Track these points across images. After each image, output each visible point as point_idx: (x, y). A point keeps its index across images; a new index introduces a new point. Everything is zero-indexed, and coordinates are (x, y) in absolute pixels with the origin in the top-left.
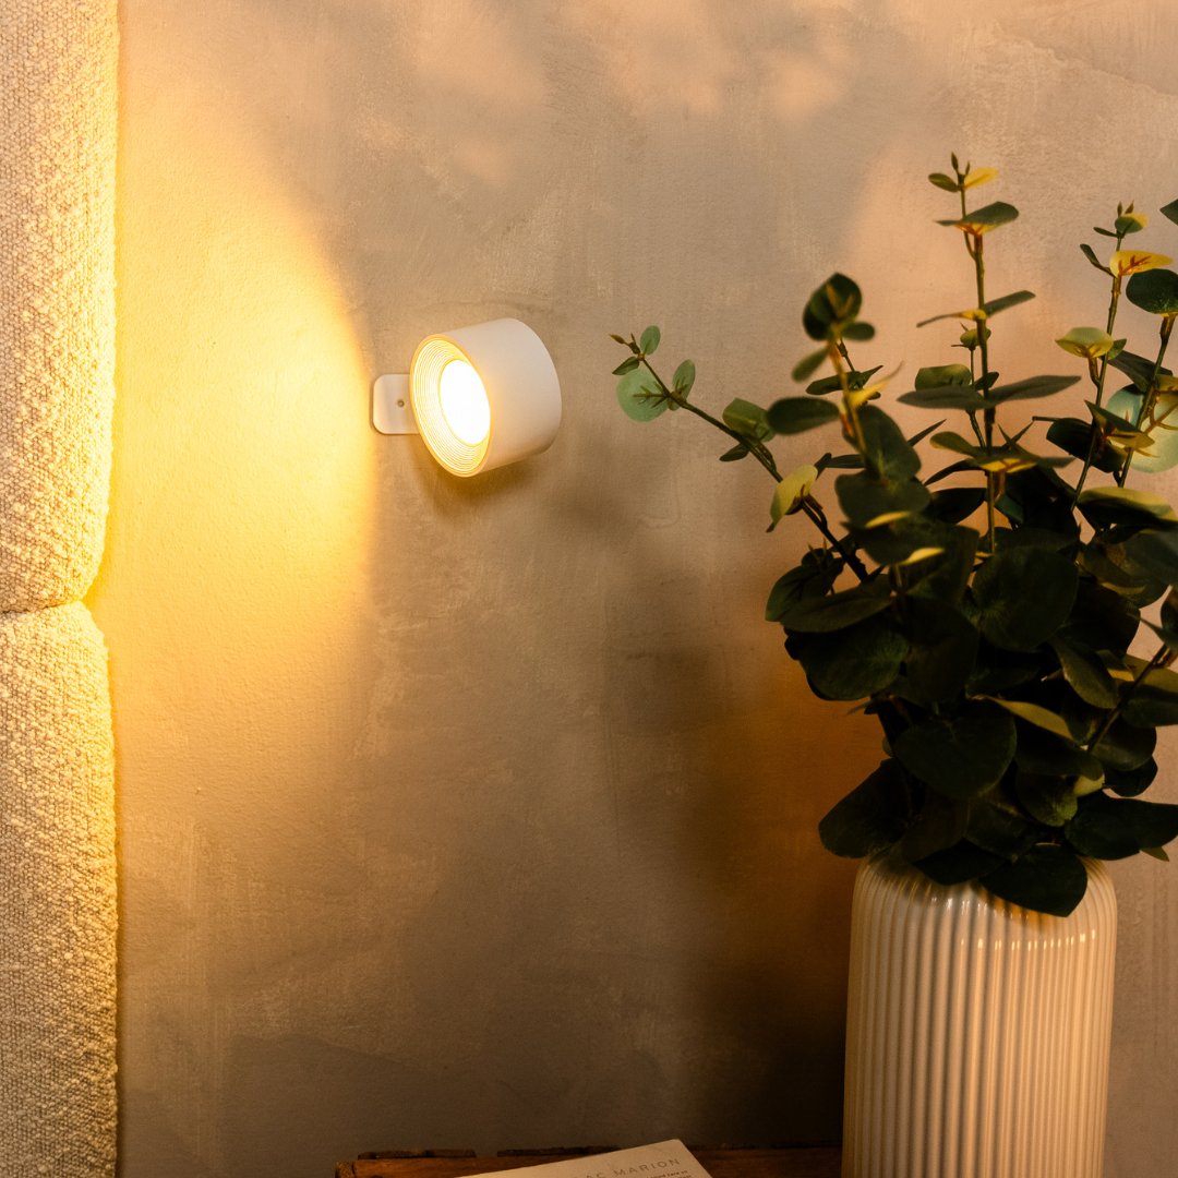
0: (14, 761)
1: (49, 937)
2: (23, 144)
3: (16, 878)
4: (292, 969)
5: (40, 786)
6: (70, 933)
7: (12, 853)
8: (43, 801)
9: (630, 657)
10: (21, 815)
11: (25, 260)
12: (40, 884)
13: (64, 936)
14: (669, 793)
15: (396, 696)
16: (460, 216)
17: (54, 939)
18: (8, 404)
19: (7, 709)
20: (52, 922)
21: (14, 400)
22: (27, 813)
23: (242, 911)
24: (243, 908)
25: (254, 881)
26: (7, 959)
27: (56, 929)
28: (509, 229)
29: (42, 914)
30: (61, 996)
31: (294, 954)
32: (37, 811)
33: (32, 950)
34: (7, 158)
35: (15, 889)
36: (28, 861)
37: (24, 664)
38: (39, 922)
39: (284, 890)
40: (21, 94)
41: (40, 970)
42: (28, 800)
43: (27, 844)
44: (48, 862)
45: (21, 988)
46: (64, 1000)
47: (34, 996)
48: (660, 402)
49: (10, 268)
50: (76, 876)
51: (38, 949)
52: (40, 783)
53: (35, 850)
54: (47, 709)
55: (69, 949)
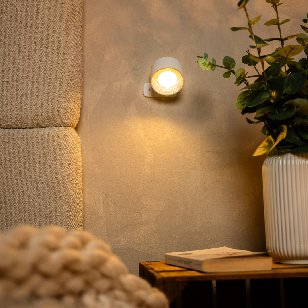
0: (57, 161)
1: (66, 207)
2: (61, 15)
3: (57, 191)
4: (127, 230)
5: (64, 168)
6: (71, 207)
7: (56, 185)
8: (64, 172)
9: (206, 152)
10: (59, 175)
11: (61, 41)
12: (63, 193)
13: (69, 208)
14: (218, 186)
15: (151, 160)
16: (162, 48)
17: (67, 208)
18: (57, 74)
19: (56, 148)
20: (66, 204)
21: (58, 73)
22: (60, 174)
23: (114, 214)
24: (115, 214)
25: (117, 206)
26: (55, 212)
27: (67, 205)
28: (173, 51)
29: (64, 201)
30: (69, 224)
31: (128, 226)
32: (63, 175)
33: (61, 210)
34: (57, 18)
35: (57, 194)
36: (60, 187)
37: (60, 138)
38: (63, 203)
39: (125, 209)
40: (61, 4)
41: (63, 216)
42: (61, 172)
43: (60, 183)
44: (65, 188)
45: (58, 220)
46: (69, 225)
47: (62, 223)
48: (208, 66)
49: (58, 43)
50: (73, 193)
51: (63, 210)
52: (64, 167)
53: (62, 184)
54: (66, 150)
55: (71, 211)
